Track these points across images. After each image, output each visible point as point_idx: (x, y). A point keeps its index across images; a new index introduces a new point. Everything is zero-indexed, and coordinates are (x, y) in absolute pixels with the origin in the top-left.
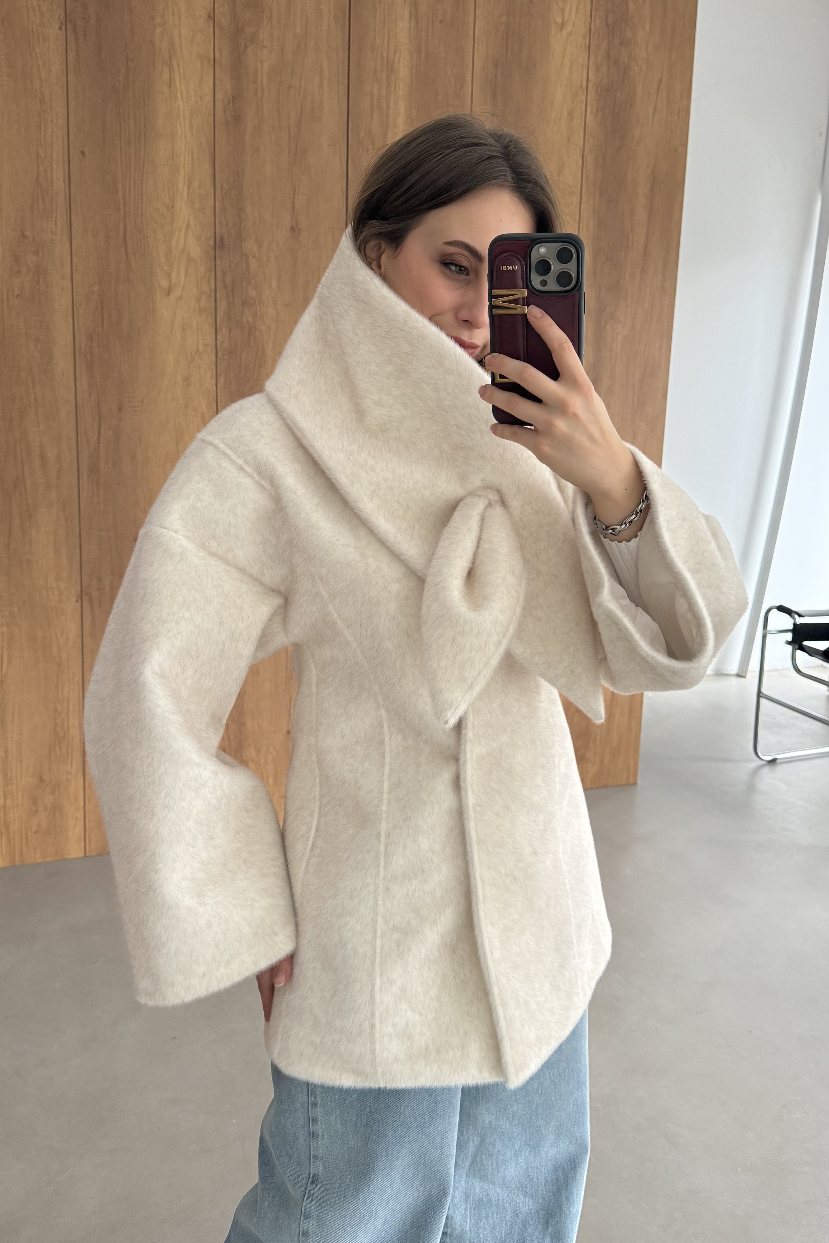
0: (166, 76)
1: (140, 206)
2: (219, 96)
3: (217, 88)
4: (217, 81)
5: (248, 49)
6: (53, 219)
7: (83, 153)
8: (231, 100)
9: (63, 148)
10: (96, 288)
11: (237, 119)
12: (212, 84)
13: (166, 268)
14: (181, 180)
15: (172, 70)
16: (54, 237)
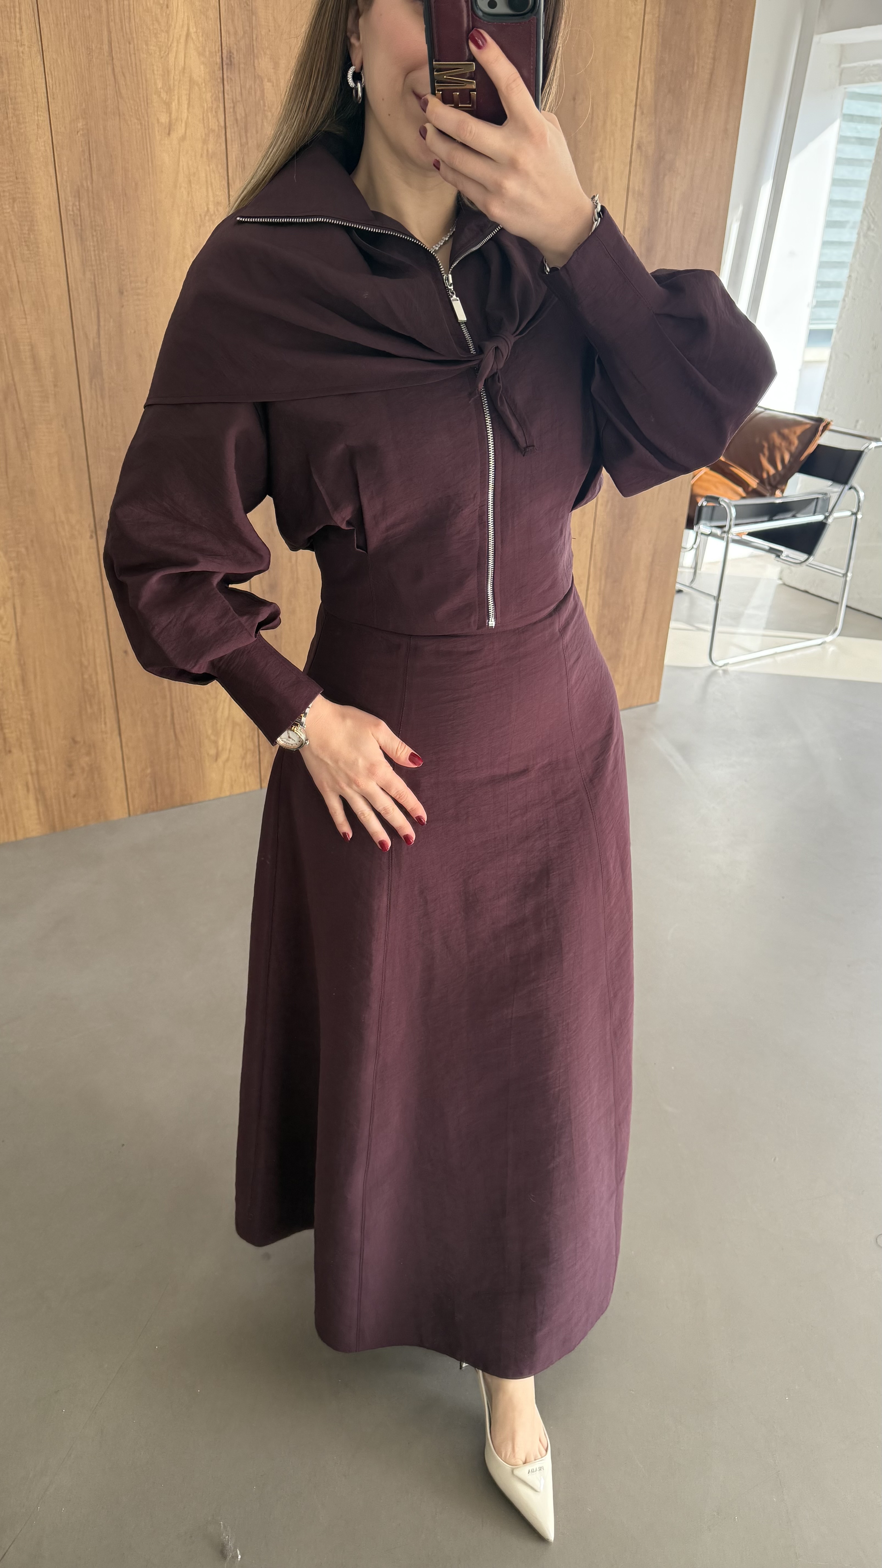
10: (80, 124)
13: (164, 95)
16: (20, 49)
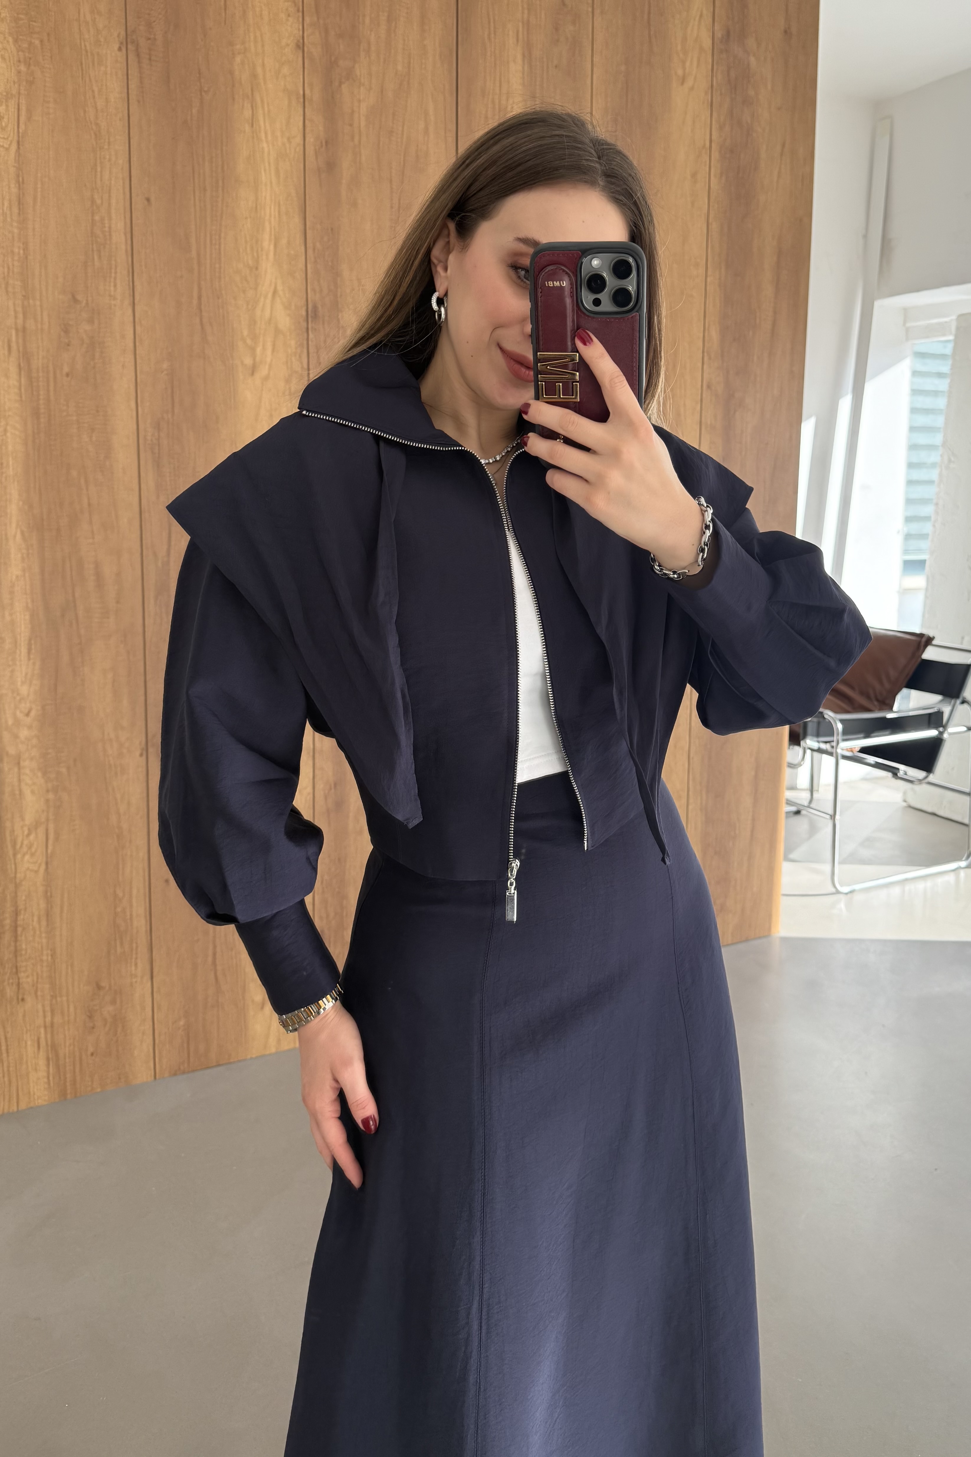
0: (247, 113)
1: (217, 266)
2: (310, 139)
3: (308, 130)
4: (307, 122)
5: (343, 86)
6: (112, 280)
7: (148, 200)
8: (324, 144)
9: (124, 193)
10: (165, 365)
11: (331, 166)
12: (301, 124)
13: (249, 341)
14: (266, 236)
15: (254, 105)
16: (113, 302)
